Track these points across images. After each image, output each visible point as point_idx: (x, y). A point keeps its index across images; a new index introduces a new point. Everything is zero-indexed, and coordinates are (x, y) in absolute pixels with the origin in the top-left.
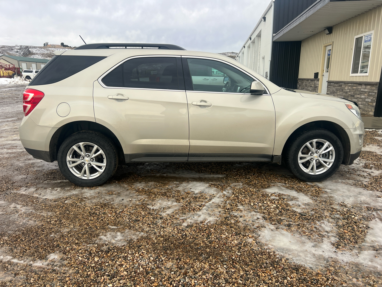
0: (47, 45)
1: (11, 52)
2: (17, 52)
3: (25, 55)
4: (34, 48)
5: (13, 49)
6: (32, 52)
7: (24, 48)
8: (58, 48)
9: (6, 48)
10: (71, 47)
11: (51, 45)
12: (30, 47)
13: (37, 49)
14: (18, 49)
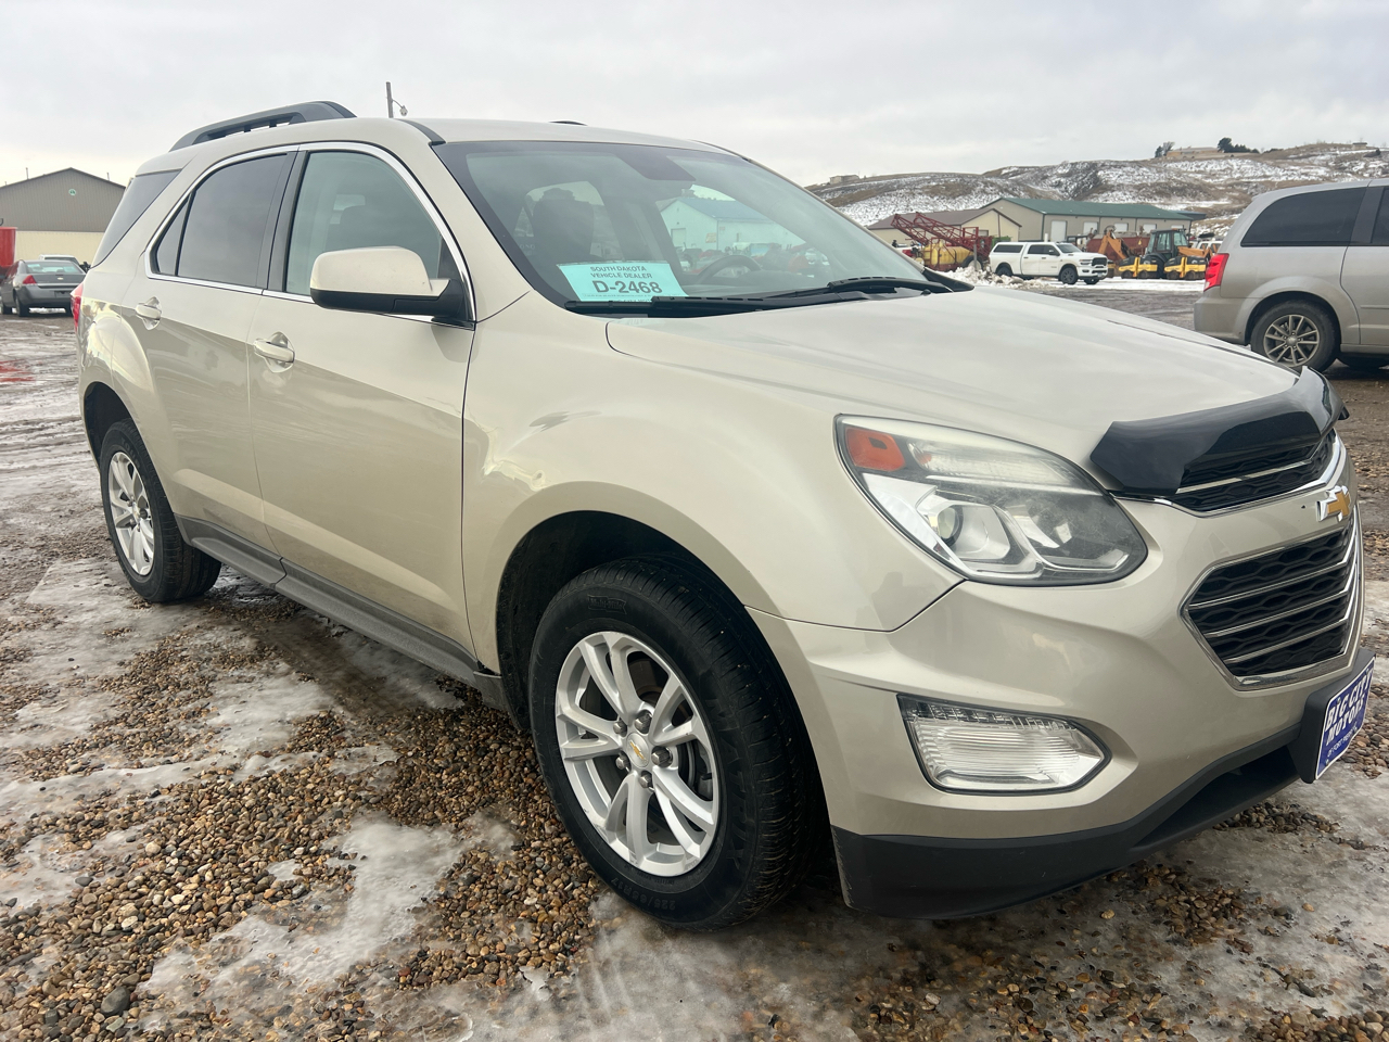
0: (1166, 151)
1: (1038, 188)
2: (1059, 185)
3: (1081, 193)
4: (1115, 167)
5: (1046, 177)
6: (1106, 182)
7: (1084, 171)
8: (1201, 160)
9: (1028, 176)
10: (1255, 151)
11: (1181, 152)
12: (1103, 165)
13: (1125, 169)
14: (1063, 176)
